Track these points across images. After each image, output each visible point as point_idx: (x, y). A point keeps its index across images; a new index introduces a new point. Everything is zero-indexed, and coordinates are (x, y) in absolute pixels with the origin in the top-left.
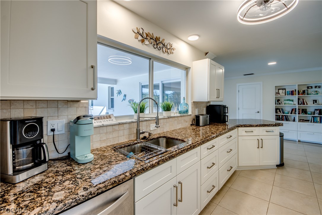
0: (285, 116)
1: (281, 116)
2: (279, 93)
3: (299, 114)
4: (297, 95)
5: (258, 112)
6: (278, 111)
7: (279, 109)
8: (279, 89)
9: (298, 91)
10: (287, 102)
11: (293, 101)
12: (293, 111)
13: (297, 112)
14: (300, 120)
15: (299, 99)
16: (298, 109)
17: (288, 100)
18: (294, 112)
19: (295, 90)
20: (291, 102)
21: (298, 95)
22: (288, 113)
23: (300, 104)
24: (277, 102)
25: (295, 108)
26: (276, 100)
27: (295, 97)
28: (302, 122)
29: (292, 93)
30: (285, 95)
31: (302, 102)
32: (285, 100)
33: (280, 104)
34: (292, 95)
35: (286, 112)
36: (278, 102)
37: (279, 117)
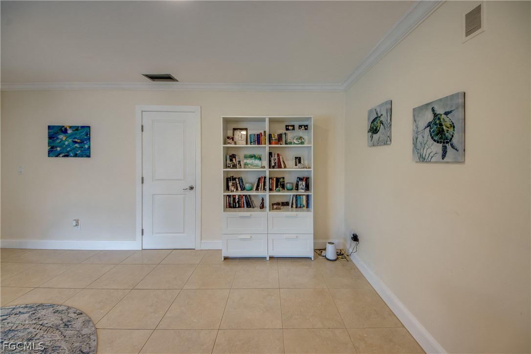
0: (246, 196)
1: (237, 197)
2: (233, 139)
3: (271, 190)
4: (267, 146)
5: (192, 188)
6: (230, 184)
7: (234, 179)
8: (235, 129)
9: (270, 136)
10: (249, 161)
11: (260, 159)
12: (260, 183)
13: (267, 187)
14: (273, 204)
15: (270, 154)
16: (270, 179)
17: (251, 157)
18: (261, 185)
19: (265, 132)
20: (257, 162)
21: (270, 143)
22: (251, 189)
23: (273, 167)
24: (228, 161)
25: (263, 175)
26: (228, 157)
27: (264, 149)
28: (276, 209)
29: (258, 139)
30: (247, 144)
31: (276, 162)
32: (246, 157)
33: (234, 166)
34: (259, 143)
35: (247, 186)
36: (231, 160)
37: (234, 199)
